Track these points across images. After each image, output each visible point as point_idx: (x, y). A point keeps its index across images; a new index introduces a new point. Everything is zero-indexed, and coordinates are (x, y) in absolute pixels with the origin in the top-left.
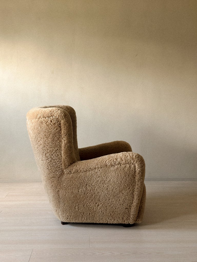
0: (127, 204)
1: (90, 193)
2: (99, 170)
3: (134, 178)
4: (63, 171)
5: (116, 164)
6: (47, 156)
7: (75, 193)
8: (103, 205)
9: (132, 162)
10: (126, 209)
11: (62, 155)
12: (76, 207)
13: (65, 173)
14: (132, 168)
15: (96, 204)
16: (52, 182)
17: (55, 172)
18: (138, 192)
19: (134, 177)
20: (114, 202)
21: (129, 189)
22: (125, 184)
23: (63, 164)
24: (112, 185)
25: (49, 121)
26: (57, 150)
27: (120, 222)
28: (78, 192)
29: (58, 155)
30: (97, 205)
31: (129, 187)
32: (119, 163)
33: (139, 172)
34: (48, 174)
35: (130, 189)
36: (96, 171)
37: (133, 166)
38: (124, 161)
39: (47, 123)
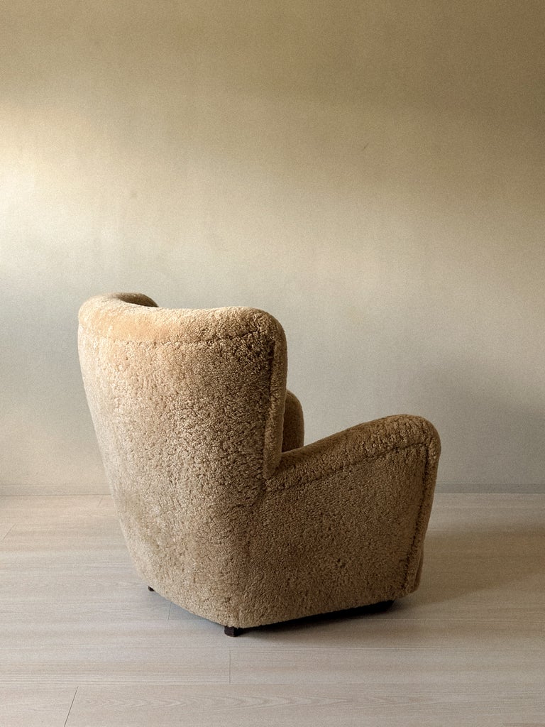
1: (328, 536)
2: (350, 469)
4: (263, 485)
5: (388, 448)
6: (225, 446)
7: (292, 540)
9: (423, 438)
11: (267, 441)
13: (269, 489)
14: (420, 456)
15: (339, 561)
16: (231, 520)
17: (243, 492)
23: (265, 466)
24: (381, 505)
25: (243, 348)
29: (256, 442)
30: (341, 564)
32: (395, 448)
33: (435, 463)
34: (221, 500)
36: (344, 473)
37: (423, 449)
38: (405, 440)
39: (237, 354)
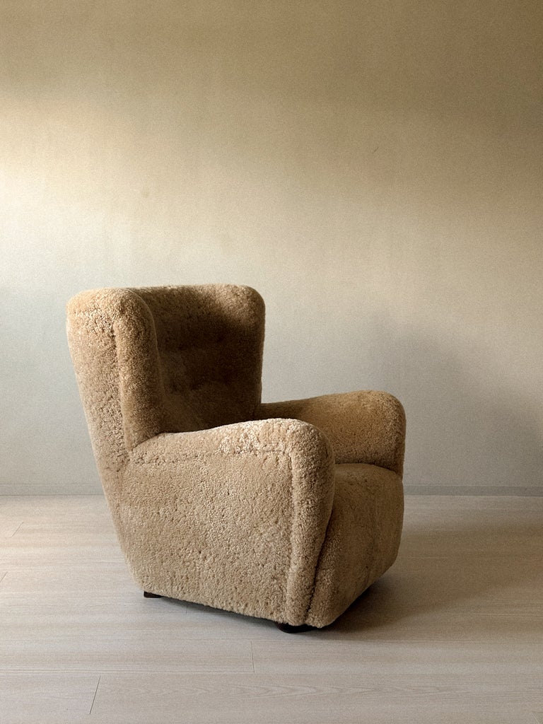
0: (275, 566)
1: (184, 522)
3: (290, 493)
4: (126, 455)
5: (244, 448)
6: (93, 411)
8: (216, 560)
9: (281, 445)
10: (274, 578)
12: (157, 555)
13: (131, 460)
14: (281, 466)
15: (200, 553)
17: (111, 456)
18: (302, 536)
19: (288, 491)
20: (241, 555)
21: (276, 522)
22: (266, 509)
23: (125, 436)
24: (234, 506)
26: (112, 397)
27: (262, 614)
28: (158, 513)
31: (274, 519)
32: (252, 446)
33: (301, 478)
35: (279, 523)
37: (284, 458)
38: (262, 444)
